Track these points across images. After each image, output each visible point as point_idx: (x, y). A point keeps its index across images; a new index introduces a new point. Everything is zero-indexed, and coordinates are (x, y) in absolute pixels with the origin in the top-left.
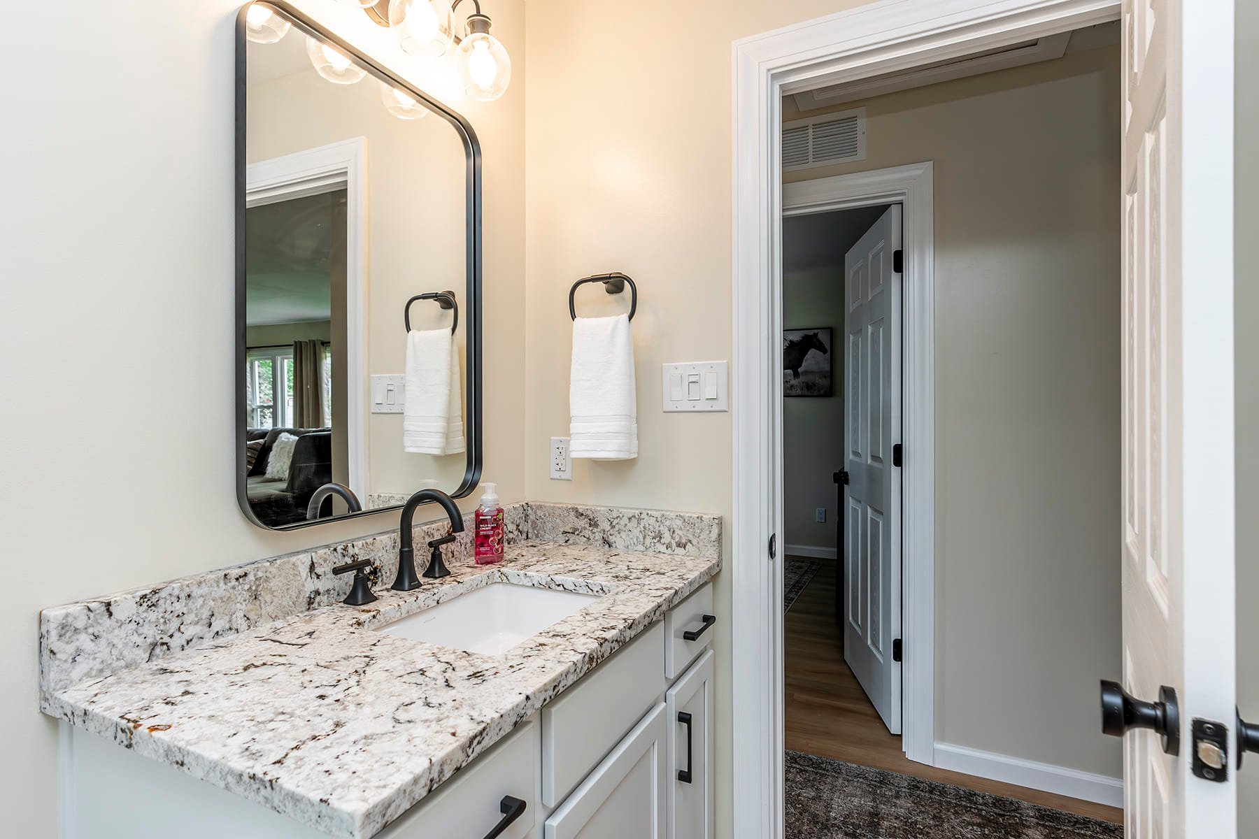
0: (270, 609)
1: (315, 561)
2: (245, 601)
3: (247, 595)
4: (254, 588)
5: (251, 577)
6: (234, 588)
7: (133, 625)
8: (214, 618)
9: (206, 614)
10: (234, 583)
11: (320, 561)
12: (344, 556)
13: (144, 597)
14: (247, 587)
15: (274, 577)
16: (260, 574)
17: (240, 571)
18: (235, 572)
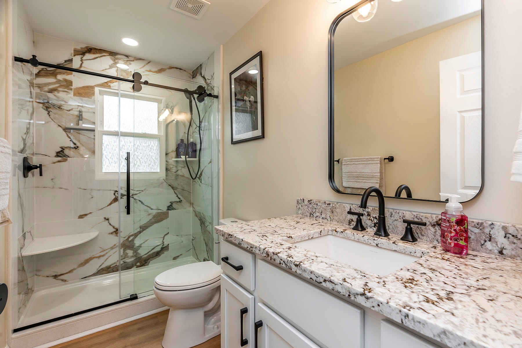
0: (336, 218)
1: (351, 208)
2: (330, 212)
3: (330, 210)
4: (332, 209)
5: (331, 205)
6: (327, 207)
7: (307, 207)
8: (322, 213)
9: (321, 211)
10: (327, 205)
11: (353, 209)
12: (364, 211)
13: (309, 200)
14: (330, 208)
15: (338, 208)
16: (334, 205)
17: (329, 202)
18: (327, 202)
